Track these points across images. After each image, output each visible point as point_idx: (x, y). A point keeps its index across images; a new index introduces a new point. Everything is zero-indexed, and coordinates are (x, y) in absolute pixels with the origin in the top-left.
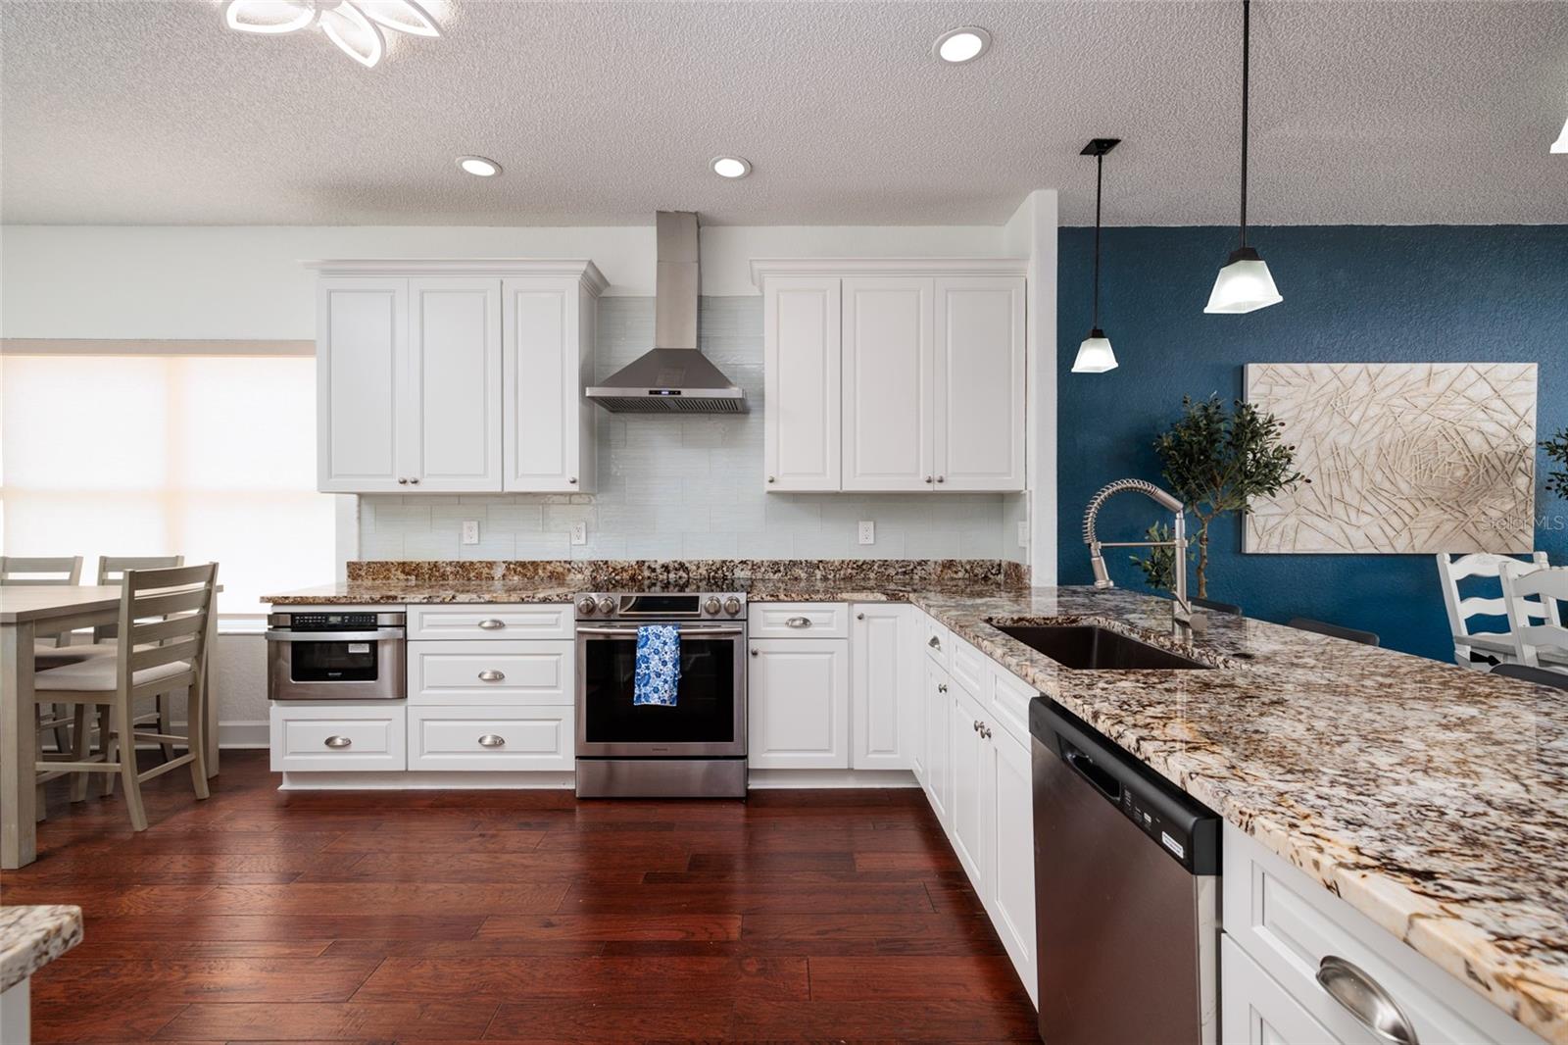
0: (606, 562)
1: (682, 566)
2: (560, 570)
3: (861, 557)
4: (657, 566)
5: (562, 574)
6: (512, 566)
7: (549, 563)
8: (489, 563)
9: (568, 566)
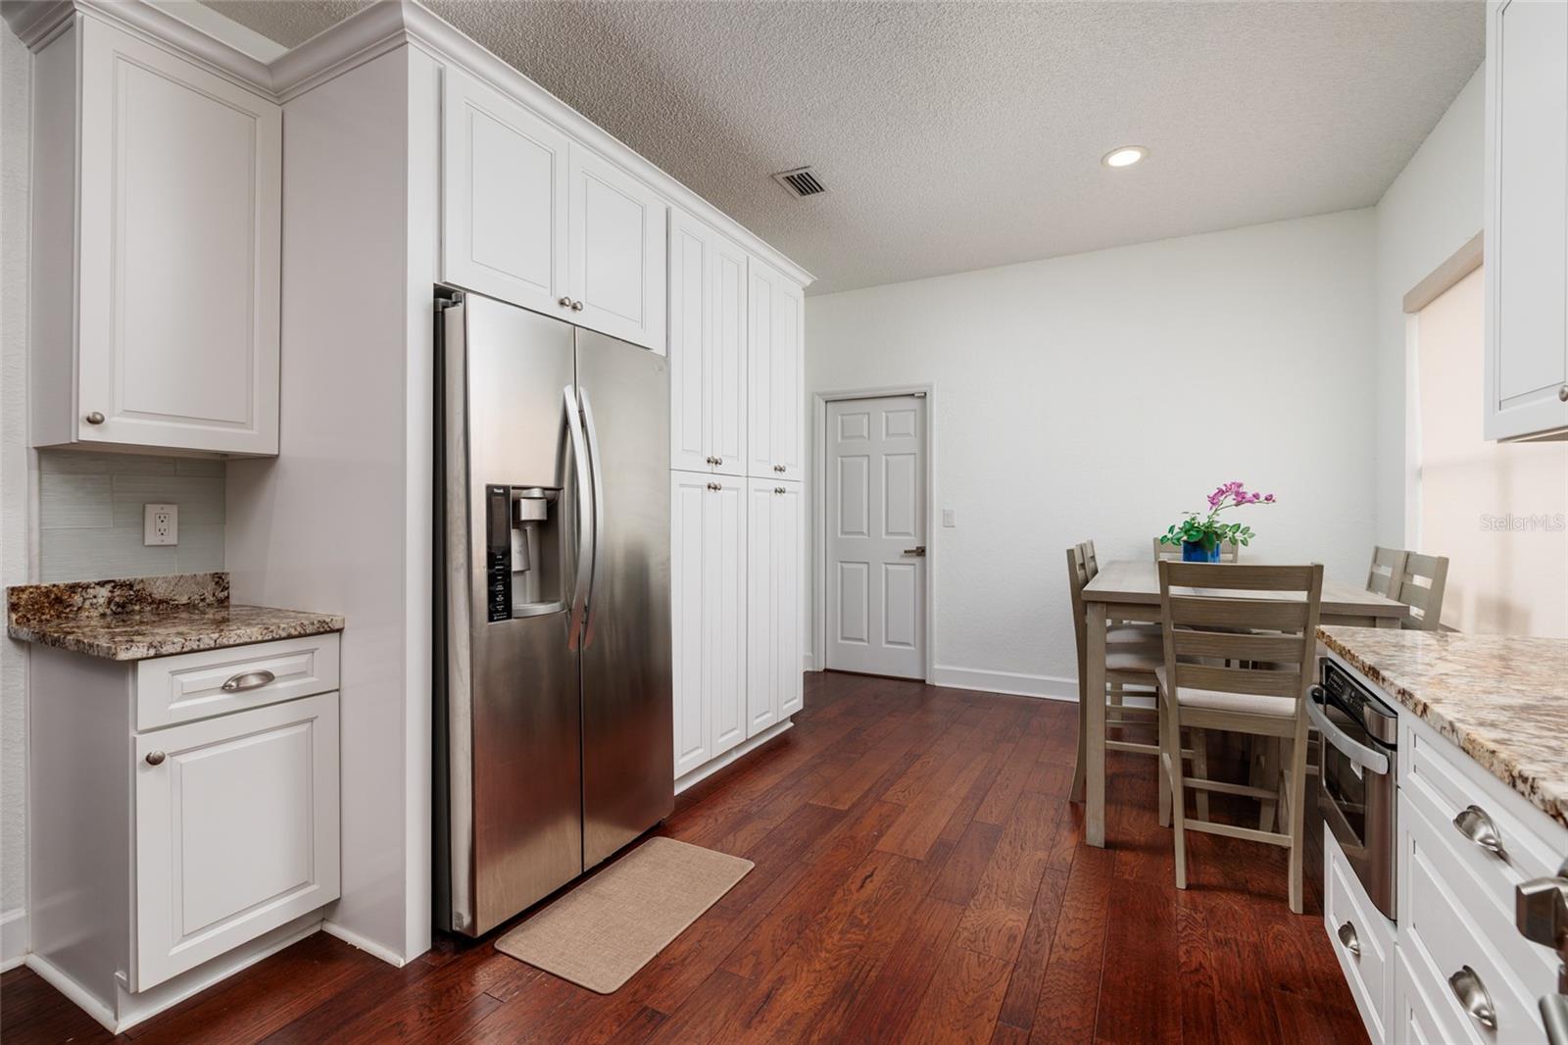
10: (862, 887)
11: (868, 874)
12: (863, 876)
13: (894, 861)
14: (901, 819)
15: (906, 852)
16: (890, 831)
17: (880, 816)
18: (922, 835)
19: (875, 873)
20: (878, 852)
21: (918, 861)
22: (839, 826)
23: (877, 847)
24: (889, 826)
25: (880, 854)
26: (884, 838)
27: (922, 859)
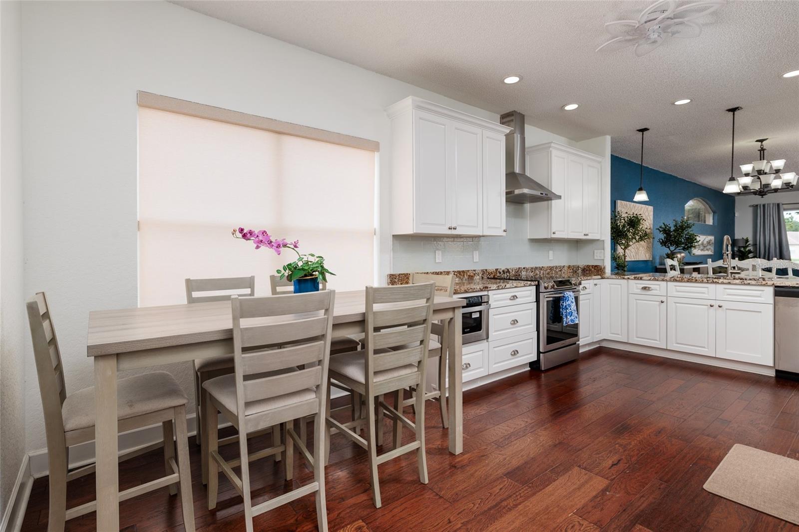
0: (486, 270)
1: (508, 271)
2: (472, 274)
3: (552, 265)
4: (501, 271)
5: (472, 276)
6: (456, 273)
7: (468, 271)
8: (447, 272)
9: (474, 272)
10: (619, 461)
11: (615, 466)
12: (618, 465)
13: (597, 470)
14: (583, 502)
15: (586, 474)
16: (594, 493)
17: (602, 509)
18: (569, 484)
19: (610, 466)
20: (607, 479)
21: (579, 466)
22: (641, 508)
23: (607, 482)
24: (596, 497)
25: (606, 476)
26: (601, 488)
27: (576, 468)
